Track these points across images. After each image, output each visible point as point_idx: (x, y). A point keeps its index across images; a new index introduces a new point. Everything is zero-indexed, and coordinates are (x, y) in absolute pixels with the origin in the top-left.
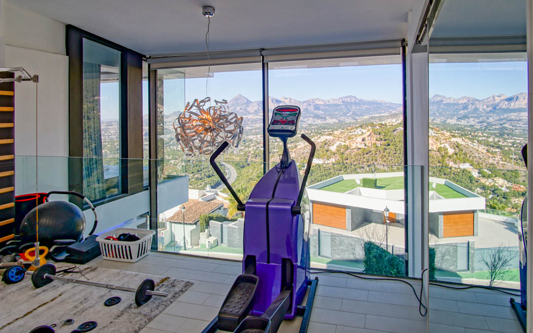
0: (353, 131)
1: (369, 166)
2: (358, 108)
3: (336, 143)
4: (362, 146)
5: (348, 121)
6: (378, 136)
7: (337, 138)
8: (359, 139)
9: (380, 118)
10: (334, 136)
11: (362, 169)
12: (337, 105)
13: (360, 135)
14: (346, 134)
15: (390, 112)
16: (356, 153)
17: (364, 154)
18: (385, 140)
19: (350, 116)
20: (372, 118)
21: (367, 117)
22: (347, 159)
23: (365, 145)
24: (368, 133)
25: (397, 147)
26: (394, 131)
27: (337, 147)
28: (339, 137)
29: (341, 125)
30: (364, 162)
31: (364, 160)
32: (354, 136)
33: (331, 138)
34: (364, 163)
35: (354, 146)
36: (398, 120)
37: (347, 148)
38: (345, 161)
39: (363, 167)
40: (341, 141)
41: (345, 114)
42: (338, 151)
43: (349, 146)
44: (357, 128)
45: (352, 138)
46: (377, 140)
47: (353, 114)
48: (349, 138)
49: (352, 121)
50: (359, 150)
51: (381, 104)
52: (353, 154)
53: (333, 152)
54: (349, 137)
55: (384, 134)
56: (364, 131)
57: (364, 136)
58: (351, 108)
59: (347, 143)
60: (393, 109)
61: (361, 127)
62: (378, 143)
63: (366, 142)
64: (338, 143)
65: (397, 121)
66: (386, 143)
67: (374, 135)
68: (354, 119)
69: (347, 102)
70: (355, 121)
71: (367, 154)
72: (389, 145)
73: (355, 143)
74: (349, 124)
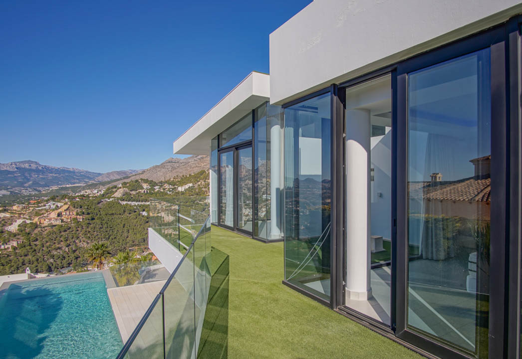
0: (42, 204)
1: (68, 246)
2: (41, 176)
3: (16, 221)
4: (59, 222)
5: (25, 193)
6: (79, 210)
7: (17, 215)
8: (53, 215)
9: (74, 189)
10: (12, 213)
11: (58, 251)
12: (9, 172)
13: (54, 210)
14: (31, 209)
15: (86, 182)
16: (50, 232)
17: (60, 232)
18: (88, 214)
19: (30, 187)
20: (62, 189)
21: (55, 188)
22: (37, 240)
23: (62, 221)
24: (66, 207)
25: (104, 220)
26: (99, 203)
27: (19, 226)
28: (21, 214)
29: (16, 198)
30: (62, 241)
31: (62, 239)
32: (43, 212)
33: (8, 215)
34: (62, 243)
35: (46, 223)
36: (100, 191)
37: (36, 226)
38: (32, 243)
39: (59, 248)
40: (24, 218)
41: (22, 185)
42: (22, 231)
43: (38, 223)
44: (48, 201)
45: (43, 214)
46: (77, 214)
47: (33, 184)
48: (38, 214)
49: (33, 193)
50: (54, 228)
51: (74, 172)
52: (45, 233)
53: (13, 234)
54: (36, 213)
55: (86, 207)
56: (59, 204)
57: (60, 210)
58: (31, 176)
59: (36, 220)
60: (90, 179)
61: (53, 199)
62: (80, 218)
63: (63, 218)
64: (20, 222)
65: (100, 193)
66: (89, 216)
67: (73, 209)
68: (36, 190)
69: (25, 169)
70: (37, 192)
71: (65, 231)
72: (93, 219)
73: (47, 220)
74: (29, 196)
